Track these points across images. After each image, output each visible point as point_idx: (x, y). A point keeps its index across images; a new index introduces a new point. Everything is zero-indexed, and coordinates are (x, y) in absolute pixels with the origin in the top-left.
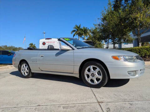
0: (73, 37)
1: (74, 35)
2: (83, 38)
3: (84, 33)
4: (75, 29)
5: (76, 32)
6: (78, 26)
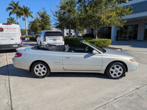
0: (10, 15)
1: (10, 14)
2: (23, 18)
3: (24, 13)
4: (11, 7)
5: (12, 10)
6: (16, 3)
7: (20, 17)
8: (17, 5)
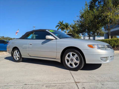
1: (58, 29)
2: (65, 31)
3: (65, 27)
4: (59, 25)
6: (61, 22)
7: (63, 31)
8: (62, 23)
